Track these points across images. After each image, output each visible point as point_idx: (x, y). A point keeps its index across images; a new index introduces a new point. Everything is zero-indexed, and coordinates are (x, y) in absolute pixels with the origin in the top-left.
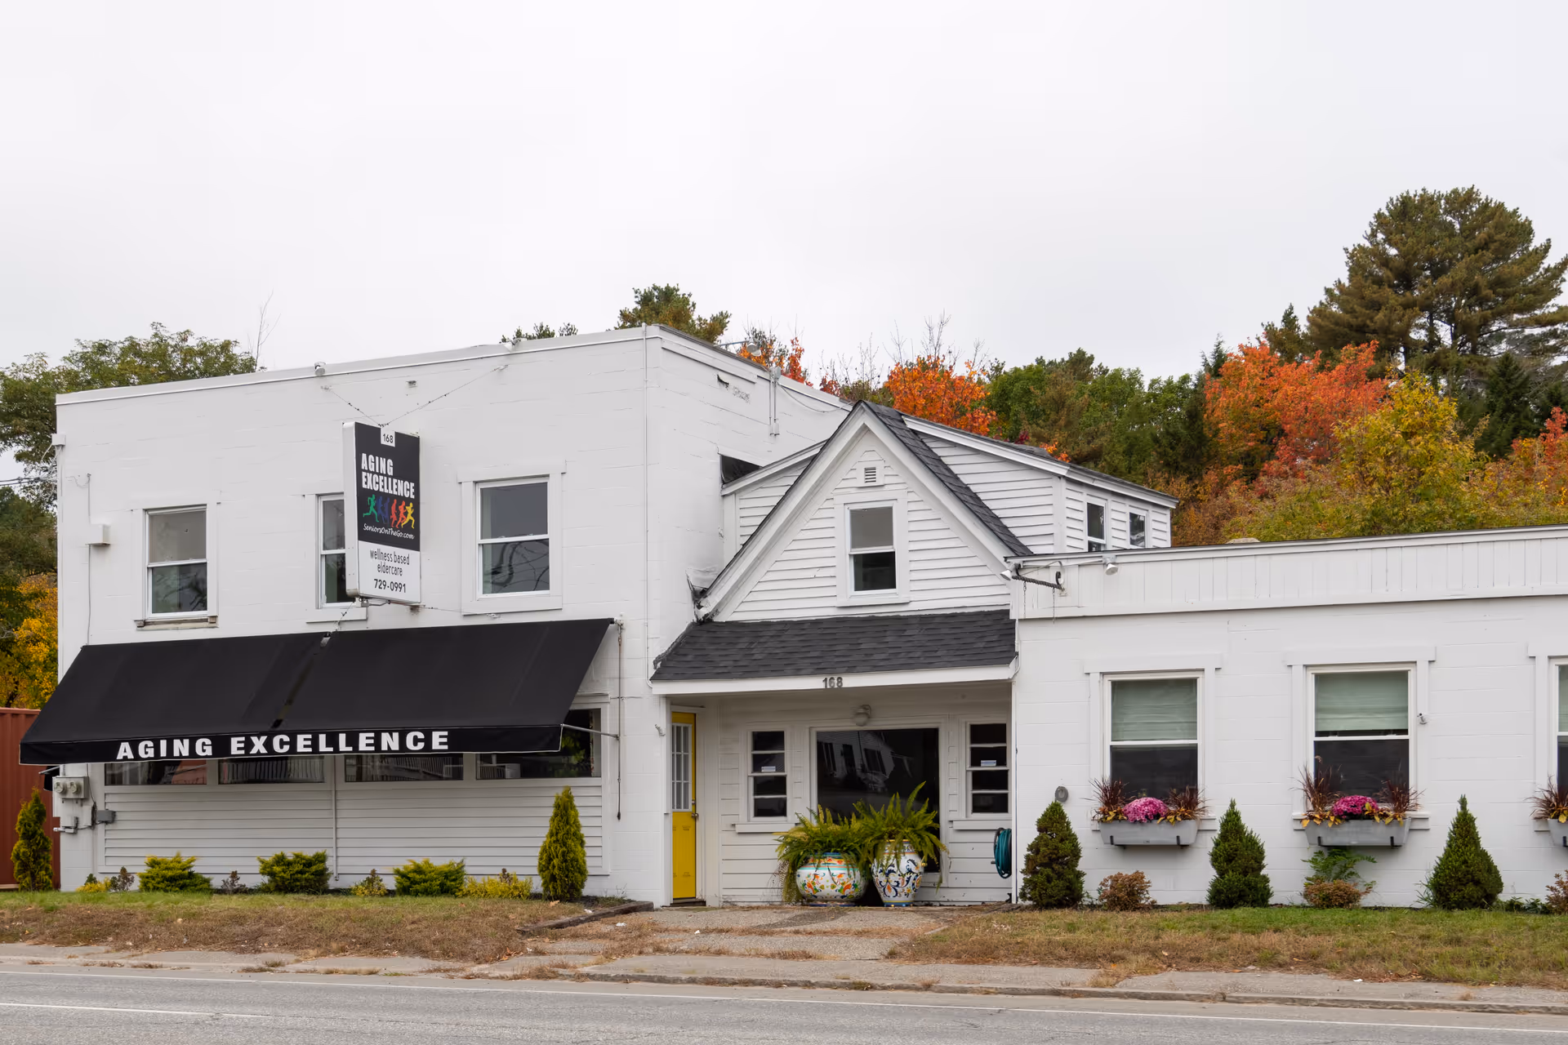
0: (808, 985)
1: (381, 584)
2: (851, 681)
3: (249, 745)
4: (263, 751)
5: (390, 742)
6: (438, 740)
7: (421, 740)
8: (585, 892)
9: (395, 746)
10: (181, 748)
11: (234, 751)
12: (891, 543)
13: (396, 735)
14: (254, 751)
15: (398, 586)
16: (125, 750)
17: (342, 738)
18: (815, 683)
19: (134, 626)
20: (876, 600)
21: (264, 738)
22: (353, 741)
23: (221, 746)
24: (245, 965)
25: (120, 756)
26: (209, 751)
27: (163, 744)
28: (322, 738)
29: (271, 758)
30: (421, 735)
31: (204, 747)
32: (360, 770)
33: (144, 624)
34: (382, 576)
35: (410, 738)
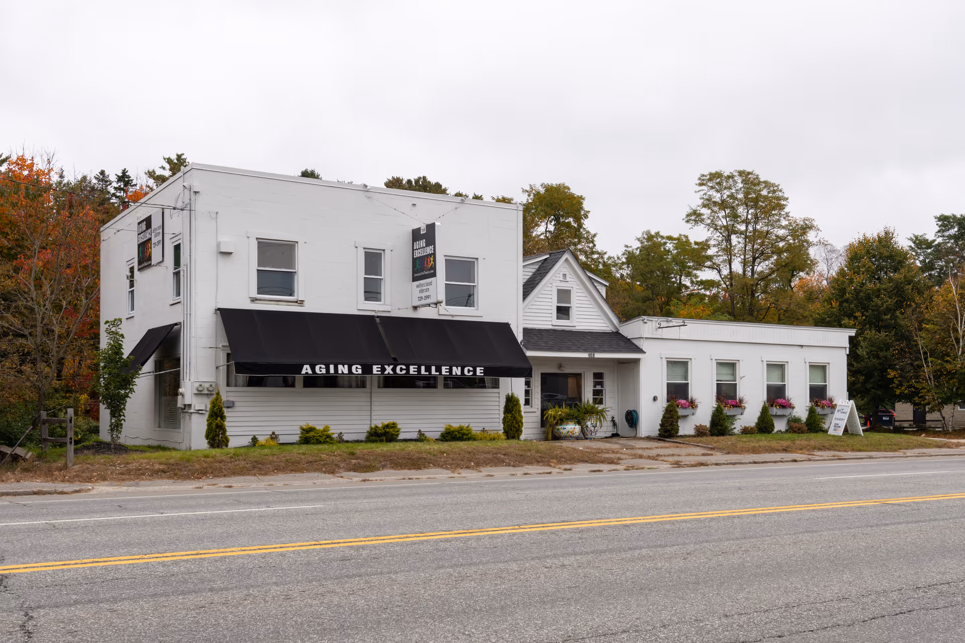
1: (420, 298)
2: (598, 355)
3: (383, 370)
4: (391, 372)
5: (457, 371)
6: (479, 371)
7: (471, 371)
9: (459, 373)
10: (343, 369)
11: (375, 372)
12: (570, 303)
14: (386, 372)
16: (306, 369)
17: (433, 368)
18: (585, 355)
19: (249, 300)
20: (563, 324)
21: (391, 367)
22: (439, 369)
23: (367, 370)
25: (304, 372)
26: (360, 371)
27: (332, 367)
28: (423, 368)
30: (471, 369)
31: (357, 370)
33: (254, 300)
35: (466, 370)
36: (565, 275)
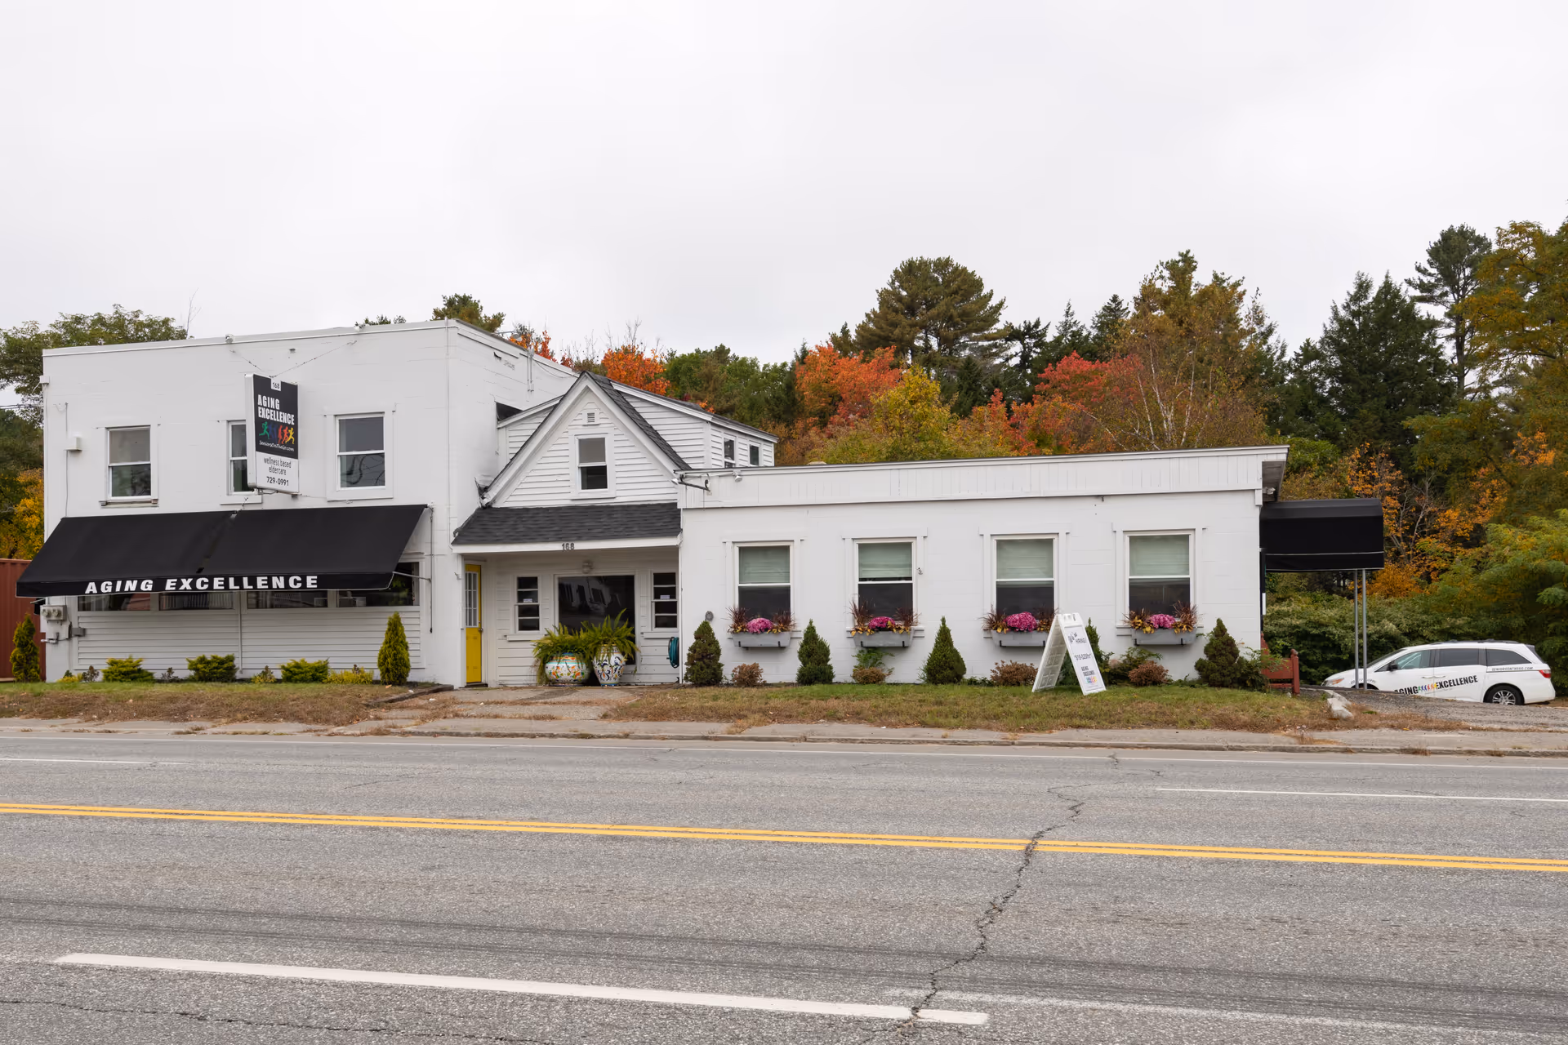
0: (552, 736)
1: (272, 480)
2: (580, 546)
3: (179, 584)
4: (189, 588)
5: (278, 582)
6: (311, 582)
7: (299, 582)
8: (409, 679)
9: (282, 585)
10: (131, 586)
11: (168, 587)
12: (604, 461)
13: (282, 578)
14: (182, 588)
15: (282, 482)
16: (91, 587)
17: (245, 580)
18: (557, 547)
19: (99, 505)
20: (595, 496)
21: (190, 580)
22: (252, 582)
23: (159, 585)
24: (177, 730)
25: (87, 591)
26: (150, 588)
27: (119, 583)
28: (231, 580)
29: (194, 593)
30: (299, 579)
31: (147, 586)
32: (259, 601)
33: (106, 504)
34: (272, 475)
35: (291, 580)
36: (591, 415)
